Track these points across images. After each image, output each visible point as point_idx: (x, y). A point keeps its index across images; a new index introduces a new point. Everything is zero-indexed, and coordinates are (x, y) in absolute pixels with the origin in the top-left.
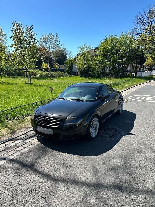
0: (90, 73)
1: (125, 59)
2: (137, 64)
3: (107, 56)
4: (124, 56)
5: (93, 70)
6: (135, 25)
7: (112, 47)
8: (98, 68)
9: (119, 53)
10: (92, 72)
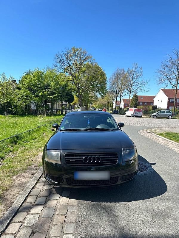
0: (11, 109)
1: (56, 95)
2: (66, 101)
3: (33, 90)
4: (54, 92)
5: (16, 106)
6: (54, 62)
7: (39, 81)
8: (22, 104)
9: (49, 89)
10: (13, 108)
